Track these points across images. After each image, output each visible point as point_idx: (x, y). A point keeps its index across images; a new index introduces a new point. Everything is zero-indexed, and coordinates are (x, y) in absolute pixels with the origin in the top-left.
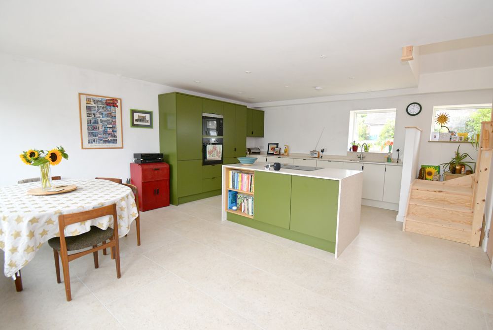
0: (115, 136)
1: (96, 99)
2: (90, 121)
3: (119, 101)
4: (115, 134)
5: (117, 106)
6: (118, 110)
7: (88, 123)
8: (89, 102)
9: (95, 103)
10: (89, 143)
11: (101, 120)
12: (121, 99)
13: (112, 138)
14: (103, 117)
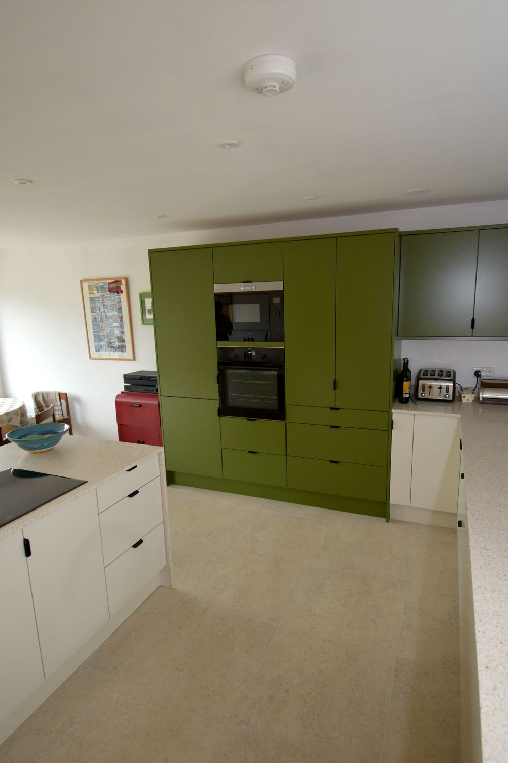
0: (124, 341)
1: (99, 284)
2: (95, 318)
3: (124, 282)
4: (124, 338)
5: (122, 292)
6: (123, 296)
7: (93, 322)
8: (92, 292)
9: (98, 292)
10: (96, 350)
11: (106, 316)
12: (127, 280)
13: (120, 344)
14: (108, 312)
